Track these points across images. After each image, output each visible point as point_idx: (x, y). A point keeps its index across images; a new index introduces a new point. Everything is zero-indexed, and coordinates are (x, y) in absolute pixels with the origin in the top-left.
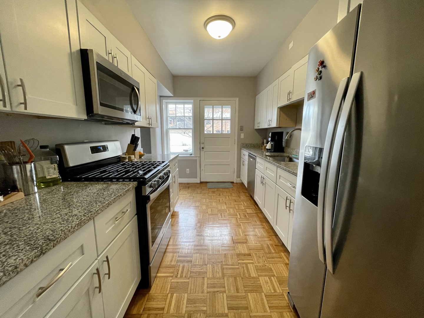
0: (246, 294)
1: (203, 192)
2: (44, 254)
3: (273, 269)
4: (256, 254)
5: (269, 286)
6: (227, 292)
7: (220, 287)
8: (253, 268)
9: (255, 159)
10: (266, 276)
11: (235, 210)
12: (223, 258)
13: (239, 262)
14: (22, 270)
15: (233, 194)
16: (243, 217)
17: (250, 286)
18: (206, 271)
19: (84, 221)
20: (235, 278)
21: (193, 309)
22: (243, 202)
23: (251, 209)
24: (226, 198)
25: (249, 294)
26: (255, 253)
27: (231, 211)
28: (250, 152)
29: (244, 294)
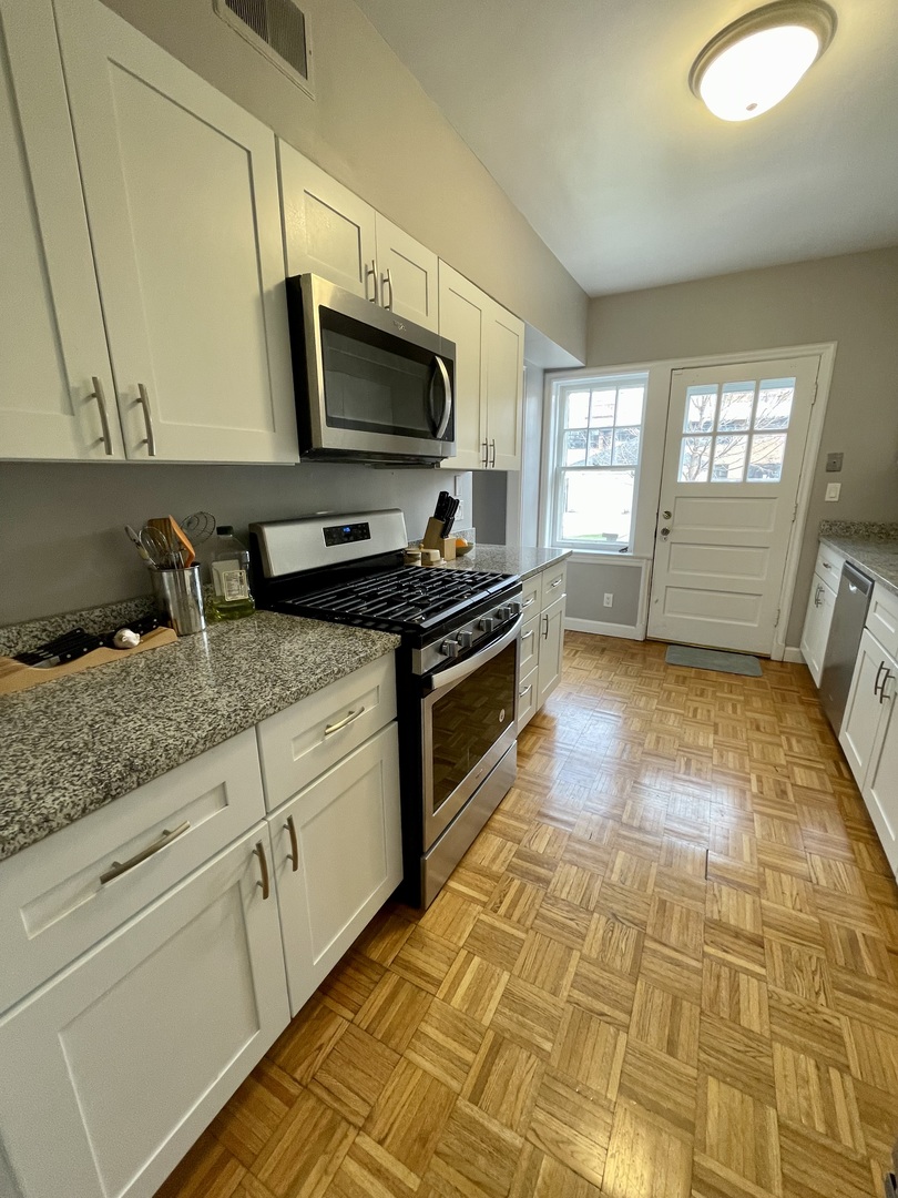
0: (702, 1075)
1: (646, 673)
2: (114, 798)
3: (847, 1039)
4: (786, 950)
5: (808, 1099)
6: (633, 1031)
7: (615, 1005)
8: (756, 996)
9: (867, 590)
10: (805, 1050)
11: (747, 761)
12: (651, 913)
13: (708, 949)
14: (61, 827)
15: (754, 698)
16: (770, 793)
17: (725, 1054)
18: (583, 931)
19: (222, 732)
20: (676, 1002)
21: (513, 1027)
22: (788, 740)
23: (813, 773)
24: (722, 708)
25: (713, 1084)
26: (782, 946)
27: (731, 759)
28: (850, 558)
29: (694, 1073)
